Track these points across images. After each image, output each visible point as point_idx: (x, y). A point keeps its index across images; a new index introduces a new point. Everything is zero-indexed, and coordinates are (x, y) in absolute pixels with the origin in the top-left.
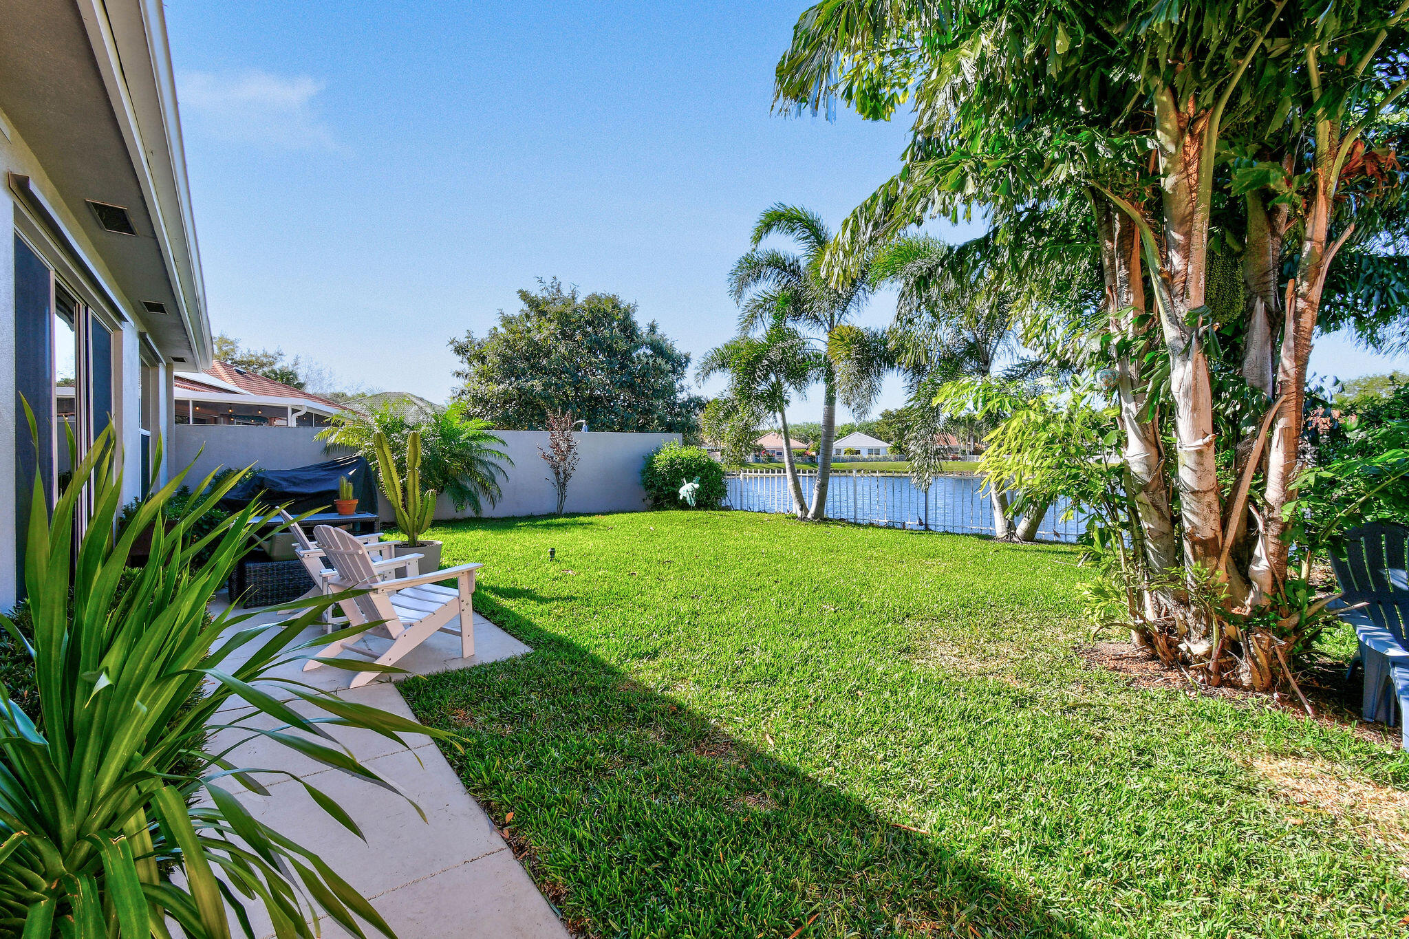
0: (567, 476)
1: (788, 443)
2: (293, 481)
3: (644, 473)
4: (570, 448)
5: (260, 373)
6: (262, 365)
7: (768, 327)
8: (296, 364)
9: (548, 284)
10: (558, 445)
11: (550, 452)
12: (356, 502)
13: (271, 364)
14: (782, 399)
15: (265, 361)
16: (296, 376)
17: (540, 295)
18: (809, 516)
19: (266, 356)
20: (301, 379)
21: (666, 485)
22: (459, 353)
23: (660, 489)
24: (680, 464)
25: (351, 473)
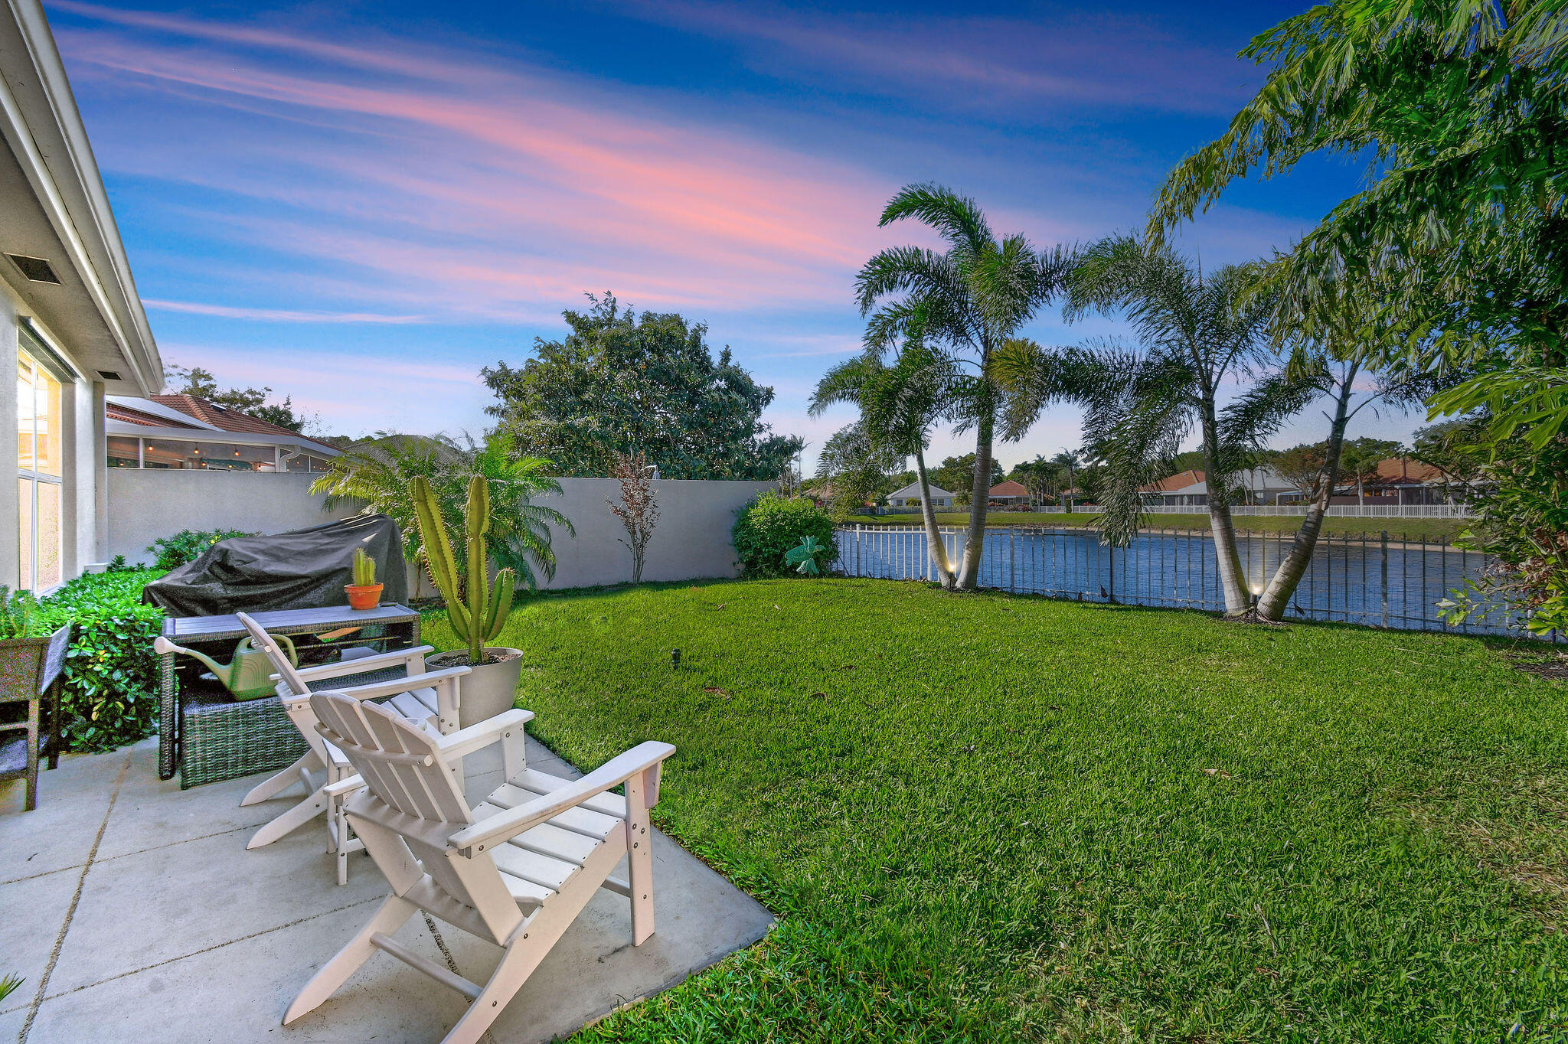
0: (645, 535)
1: (927, 493)
2: (275, 555)
3: (736, 531)
4: (647, 499)
5: (245, 412)
6: (247, 403)
7: (900, 348)
8: (288, 403)
9: (601, 301)
10: (632, 496)
11: (622, 505)
12: (381, 587)
13: (259, 401)
14: (918, 437)
15: (250, 397)
16: (289, 416)
17: (591, 316)
18: (958, 585)
19: (251, 392)
20: (296, 419)
21: (767, 546)
22: (492, 386)
23: (758, 551)
24: (783, 520)
25: (367, 539)
